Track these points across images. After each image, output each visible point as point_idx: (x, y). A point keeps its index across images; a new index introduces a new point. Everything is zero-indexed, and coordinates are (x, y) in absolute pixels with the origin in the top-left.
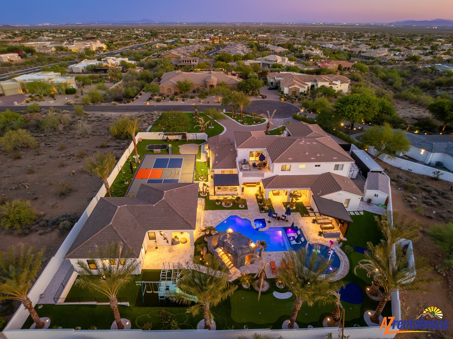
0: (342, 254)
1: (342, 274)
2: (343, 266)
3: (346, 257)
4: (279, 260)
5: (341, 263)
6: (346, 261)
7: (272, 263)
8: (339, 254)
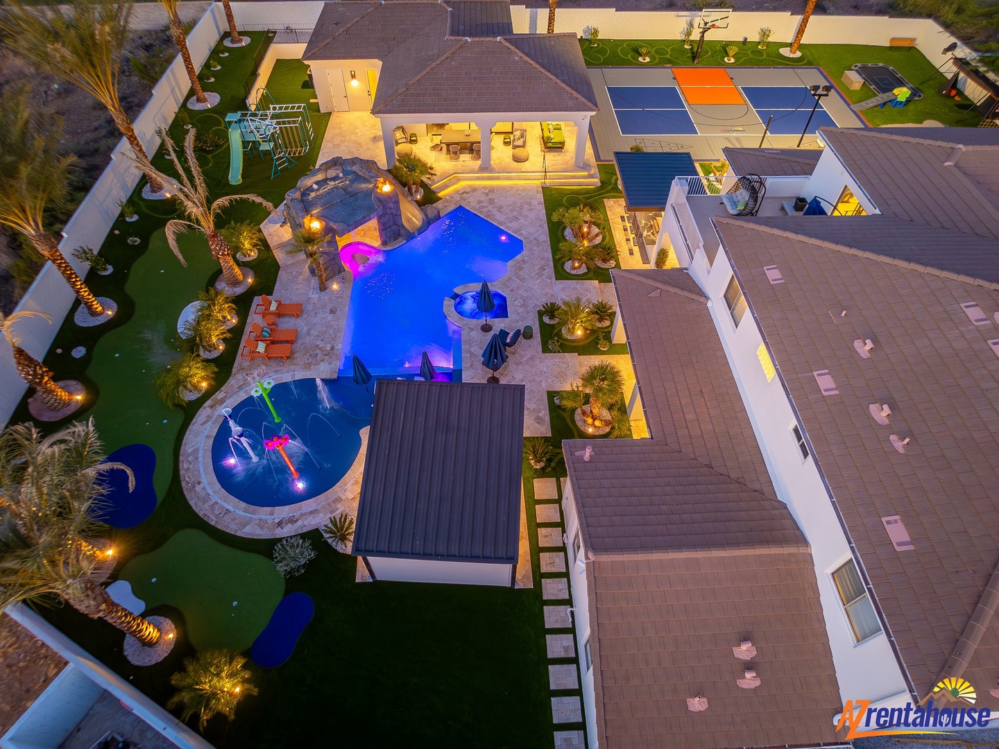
0: (280, 524)
1: (198, 488)
2: (227, 506)
3: (264, 534)
4: (309, 331)
5: (243, 505)
6: (244, 525)
7: (297, 311)
8: (283, 512)
